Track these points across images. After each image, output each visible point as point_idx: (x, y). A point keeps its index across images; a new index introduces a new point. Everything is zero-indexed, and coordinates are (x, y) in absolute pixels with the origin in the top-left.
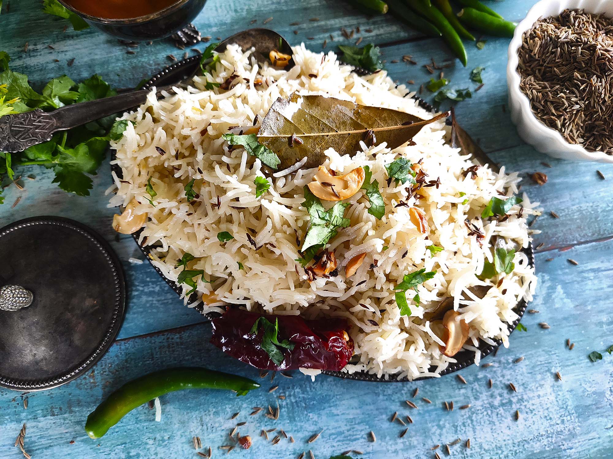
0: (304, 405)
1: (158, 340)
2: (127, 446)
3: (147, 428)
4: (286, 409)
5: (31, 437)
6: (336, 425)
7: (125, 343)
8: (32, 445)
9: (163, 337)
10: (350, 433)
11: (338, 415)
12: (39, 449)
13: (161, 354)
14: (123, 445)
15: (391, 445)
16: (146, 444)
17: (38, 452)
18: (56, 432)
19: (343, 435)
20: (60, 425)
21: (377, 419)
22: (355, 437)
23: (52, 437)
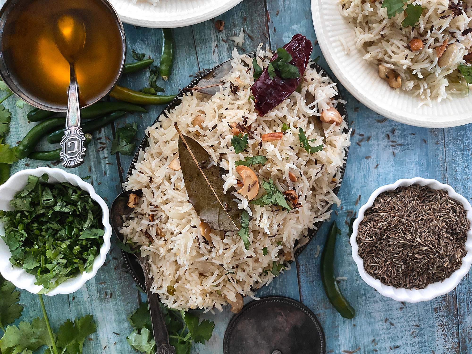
0: (347, 196)
1: (302, 278)
2: (359, 295)
3: (350, 284)
4: (348, 206)
5: (349, 347)
6: (360, 178)
7: (303, 297)
8: (353, 346)
9: (301, 275)
10: (365, 170)
11: (355, 176)
12: (356, 342)
13: (311, 277)
14: (358, 297)
15: (375, 147)
16: (359, 285)
17: (357, 343)
18: (348, 334)
19: (366, 175)
20: (345, 332)
21: (359, 154)
22: (368, 168)
23: (350, 336)
